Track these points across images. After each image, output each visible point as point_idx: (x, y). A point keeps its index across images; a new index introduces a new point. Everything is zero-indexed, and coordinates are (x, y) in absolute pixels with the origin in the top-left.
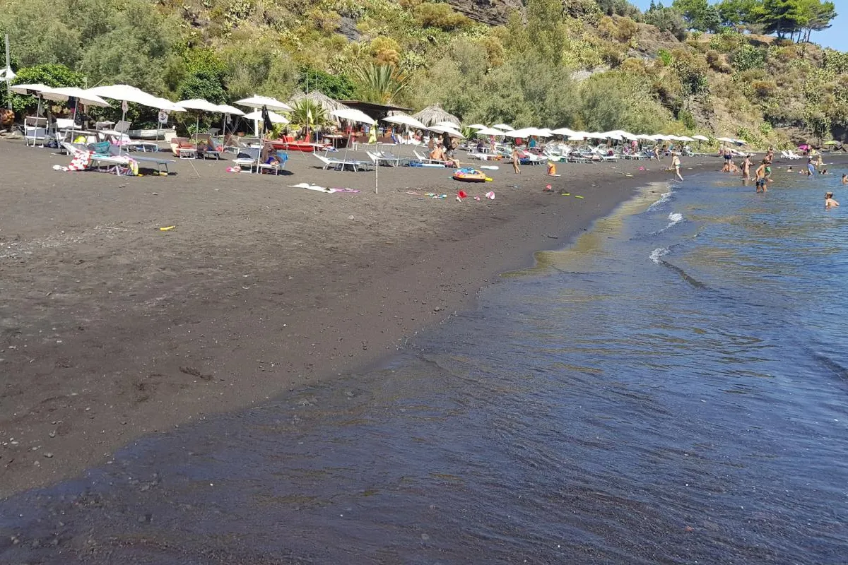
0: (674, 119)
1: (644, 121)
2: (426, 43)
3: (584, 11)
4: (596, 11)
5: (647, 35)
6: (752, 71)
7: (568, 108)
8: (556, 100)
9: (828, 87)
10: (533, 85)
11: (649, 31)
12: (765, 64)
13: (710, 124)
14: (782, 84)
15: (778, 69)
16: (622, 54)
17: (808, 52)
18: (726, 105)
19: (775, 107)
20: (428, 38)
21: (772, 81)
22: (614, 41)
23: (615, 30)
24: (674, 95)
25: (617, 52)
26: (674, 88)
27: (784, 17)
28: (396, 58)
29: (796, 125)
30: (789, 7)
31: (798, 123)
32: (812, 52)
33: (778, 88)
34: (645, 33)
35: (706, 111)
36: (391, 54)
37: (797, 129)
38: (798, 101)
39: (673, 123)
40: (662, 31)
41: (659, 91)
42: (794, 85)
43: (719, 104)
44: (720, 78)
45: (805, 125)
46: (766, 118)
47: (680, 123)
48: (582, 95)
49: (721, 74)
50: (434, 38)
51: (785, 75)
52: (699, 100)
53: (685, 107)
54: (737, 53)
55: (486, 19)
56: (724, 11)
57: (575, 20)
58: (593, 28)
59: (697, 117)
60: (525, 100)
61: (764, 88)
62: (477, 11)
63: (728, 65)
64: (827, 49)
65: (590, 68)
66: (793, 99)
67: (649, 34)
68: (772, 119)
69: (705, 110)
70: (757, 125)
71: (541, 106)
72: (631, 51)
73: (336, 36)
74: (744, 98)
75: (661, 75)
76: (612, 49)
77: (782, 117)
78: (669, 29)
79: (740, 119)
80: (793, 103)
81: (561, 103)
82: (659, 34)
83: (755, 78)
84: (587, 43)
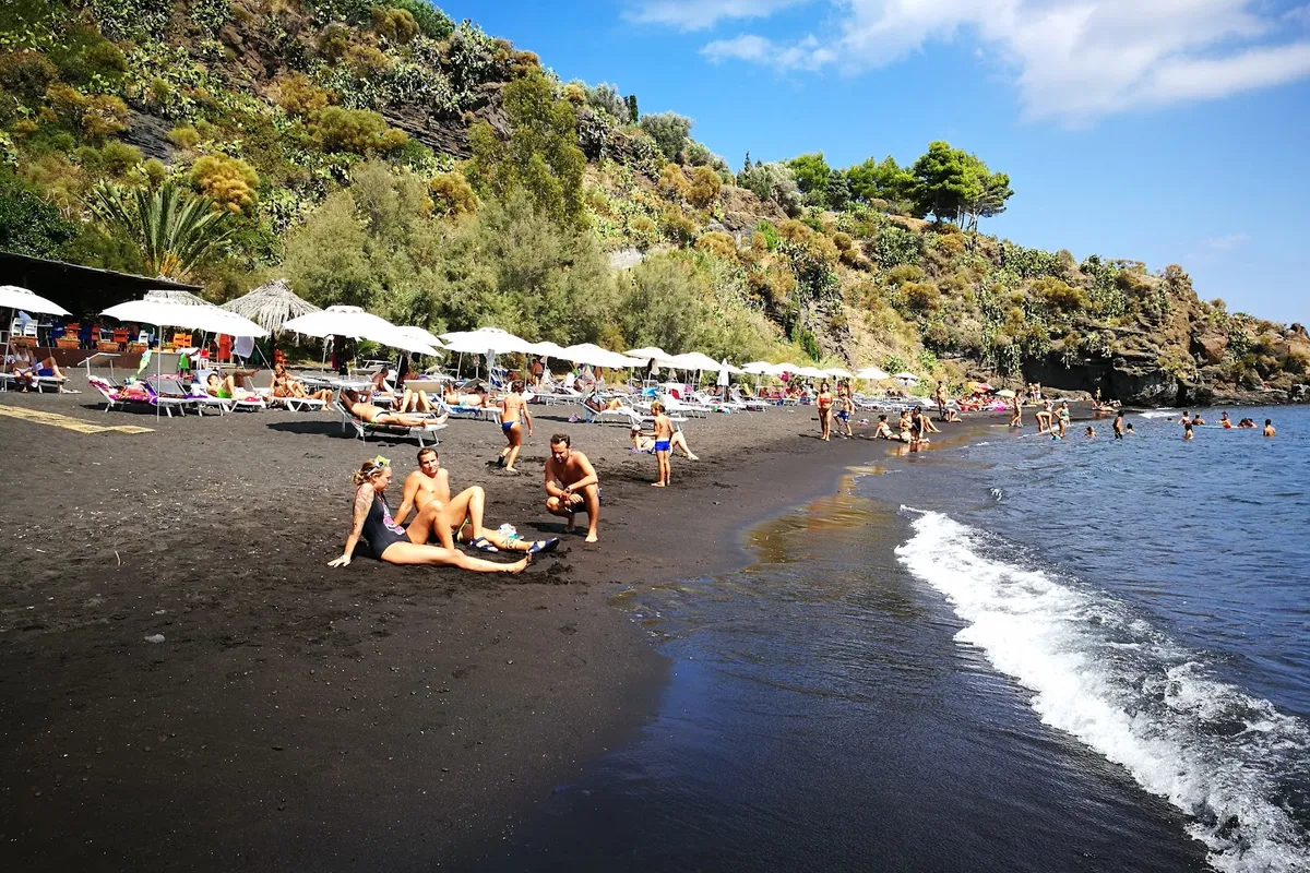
0: (786, 341)
1: (736, 340)
2: (324, 178)
3: (635, 155)
4: (654, 155)
5: (737, 204)
6: (903, 268)
7: (592, 310)
8: (571, 292)
9: (1014, 296)
10: (518, 256)
11: (744, 199)
12: (921, 259)
13: (842, 350)
14: (946, 290)
15: (941, 267)
16: (698, 227)
17: (979, 246)
18: (866, 321)
19: (940, 326)
20: (332, 171)
21: (932, 285)
22: (685, 205)
23: (686, 188)
24: (785, 300)
25: (690, 222)
26: (784, 284)
27: (944, 186)
28: (245, 197)
29: (969, 356)
30: (950, 172)
31: (973, 353)
32: (985, 246)
33: (942, 296)
34: (736, 201)
35: (834, 329)
36: (233, 188)
37: (973, 362)
38: (972, 317)
39: (785, 347)
40: (763, 200)
41: (759, 292)
42: (965, 292)
43: (855, 318)
44: (854, 278)
45: (985, 356)
46: (927, 342)
47: (797, 347)
48: (622, 287)
49: (856, 273)
50: (344, 172)
51: (951, 277)
52: (824, 309)
53: (803, 321)
54: (879, 240)
55: (454, 148)
56: (854, 181)
57: (620, 168)
58: (651, 183)
59: (821, 338)
60: (502, 289)
61: (921, 295)
62: (437, 131)
63: (865, 258)
64: (1005, 241)
65: (643, 248)
66: (965, 315)
67: (743, 204)
68: (936, 345)
69: (835, 327)
70: (915, 355)
71: (541, 303)
72: (714, 223)
73: (112, 145)
74: (892, 311)
75: (765, 263)
76: (682, 218)
77: (951, 342)
78: (773, 197)
79: (889, 344)
80: (965, 321)
81: (579, 300)
82: (759, 204)
83: (908, 280)
84: (640, 206)
